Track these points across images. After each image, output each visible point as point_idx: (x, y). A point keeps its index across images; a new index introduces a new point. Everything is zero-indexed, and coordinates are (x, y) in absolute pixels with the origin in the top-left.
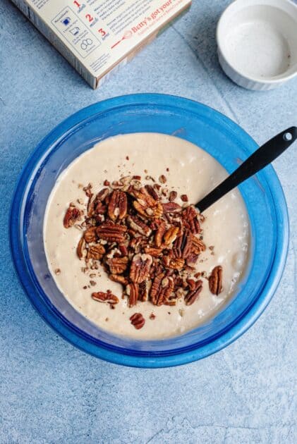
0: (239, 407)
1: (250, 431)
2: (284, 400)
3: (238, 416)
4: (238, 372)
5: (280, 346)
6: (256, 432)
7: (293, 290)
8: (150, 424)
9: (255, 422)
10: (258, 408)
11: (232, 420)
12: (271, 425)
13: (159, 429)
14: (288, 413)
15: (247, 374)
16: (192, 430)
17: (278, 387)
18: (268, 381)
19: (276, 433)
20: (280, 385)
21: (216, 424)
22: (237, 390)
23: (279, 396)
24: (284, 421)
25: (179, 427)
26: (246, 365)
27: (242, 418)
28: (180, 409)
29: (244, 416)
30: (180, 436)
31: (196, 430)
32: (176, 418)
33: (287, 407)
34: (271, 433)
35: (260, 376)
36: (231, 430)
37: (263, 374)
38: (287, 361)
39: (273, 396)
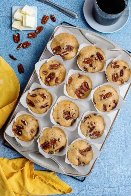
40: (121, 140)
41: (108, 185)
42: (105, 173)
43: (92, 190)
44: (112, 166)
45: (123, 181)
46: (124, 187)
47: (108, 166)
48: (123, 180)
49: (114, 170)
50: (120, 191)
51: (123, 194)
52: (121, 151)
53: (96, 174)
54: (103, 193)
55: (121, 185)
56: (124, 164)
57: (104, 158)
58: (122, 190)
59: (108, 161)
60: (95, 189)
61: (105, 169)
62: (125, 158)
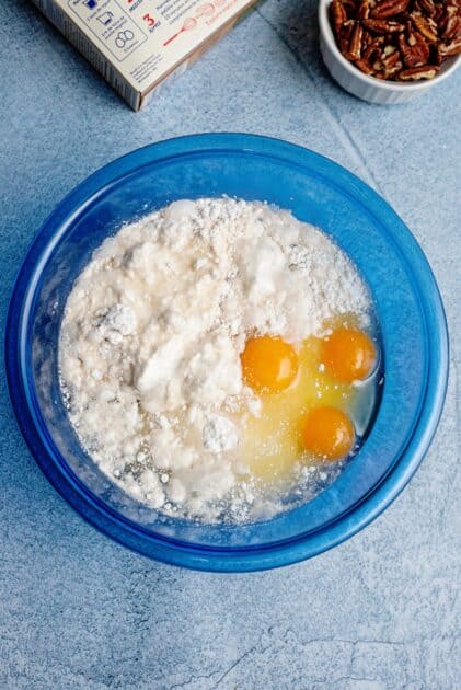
0: (373, 609)
1: (391, 648)
2: (443, 596)
3: (373, 624)
4: (371, 554)
5: (435, 513)
6: (400, 649)
7: (454, 424)
8: (234, 639)
9: (399, 632)
10: (404, 610)
11: (363, 631)
12: (423, 638)
13: (247, 647)
14: (450, 618)
15: (386, 558)
16: (301, 647)
17: (434, 577)
18: (418, 568)
19: (432, 649)
20: (437, 575)
21: (338, 637)
22: (370, 584)
23: (436, 591)
24: (445, 630)
25: (280, 643)
26: (383, 544)
27: (378, 627)
28: (281, 615)
29: (382, 624)
30: (282, 657)
31: (307, 648)
32: (275, 630)
33: (447, 608)
34: (423, 649)
35: (405, 560)
36: (362, 647)
37: (410, 558)
38: (446, 537)
39: (425, 592)
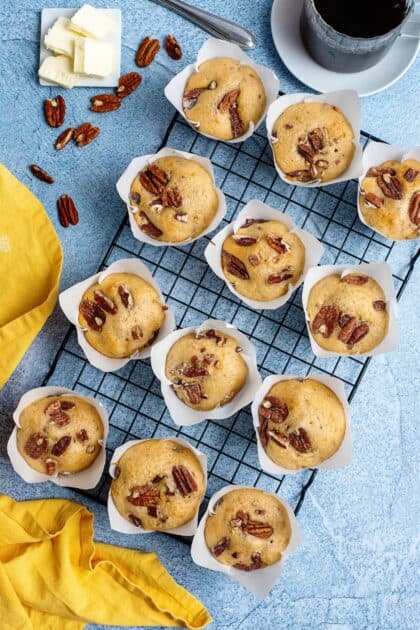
40: (387, 446)
41: (345, 589)
42: (335, 550)
43: (292, 604)
44: (359, 529)
45: (393, 578)
46: (395, 598)
47: (347, 527)
48: (393, 574)
49: (364, 540)
50: (384, 610)
51: (392, 619)
52: (389, 480)
53: (306, 553)
54: (327, 615)
55: (386, 590)
56: (398, 523)
57: (332, 504)
58: (390, 606)
59: (345, 511)
60: (302, 602)
61: (335, 538)
62: (399, 501)
